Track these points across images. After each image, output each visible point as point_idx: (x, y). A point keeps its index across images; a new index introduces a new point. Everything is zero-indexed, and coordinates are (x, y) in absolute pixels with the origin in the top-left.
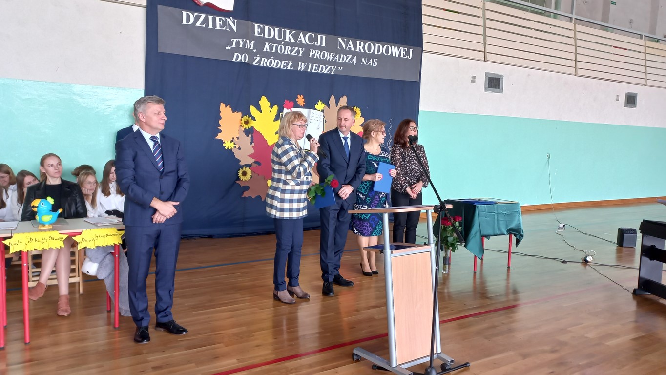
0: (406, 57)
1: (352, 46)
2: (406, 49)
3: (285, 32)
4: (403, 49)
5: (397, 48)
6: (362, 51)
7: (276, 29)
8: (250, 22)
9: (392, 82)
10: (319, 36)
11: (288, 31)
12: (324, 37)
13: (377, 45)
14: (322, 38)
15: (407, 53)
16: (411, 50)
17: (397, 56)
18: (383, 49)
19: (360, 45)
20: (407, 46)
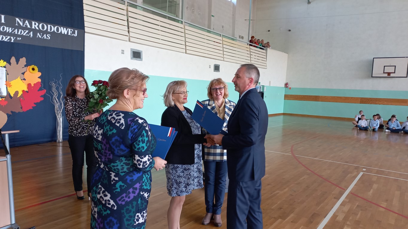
0: (72, 35)
1: (28, 25)
2: (72, 30)
4: (70, 30)
5: (65, 29)
6: (37, 28)
9: (63, 50)
12: (3, 16)
13: (49, 26)
14: (1, 17)
15: (74, 33)
16: (76, 31)
17: (66, 33)
18: (54, 29)
19: (35, 24)
20: (73, 28)
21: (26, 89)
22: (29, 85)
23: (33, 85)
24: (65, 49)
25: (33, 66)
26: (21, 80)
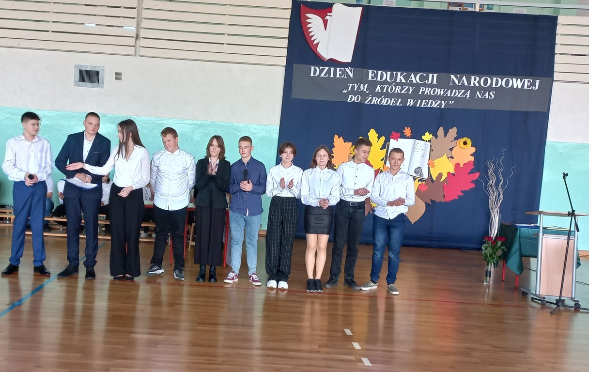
1: (465, 82)
2: (531, 80)
3: (397, 75)
4: (526, 80)
5: (519, 80)
7: (389, 73)
8: (365, 69)
10: (431, 75)
11: (399, 74)
12: (435, 75)
13: (495, 79)
14: (433, 77)
15: (533, 84)
16: (538, 82)
17: (520, 87)
18: (502, 82)
19: (475, 79)
20: (532, 78)
21: (452, 171)
22: (457, 165)
23: (462, 166)
24: (516, 111)
25: (465, 139)
26: (448, 158)
